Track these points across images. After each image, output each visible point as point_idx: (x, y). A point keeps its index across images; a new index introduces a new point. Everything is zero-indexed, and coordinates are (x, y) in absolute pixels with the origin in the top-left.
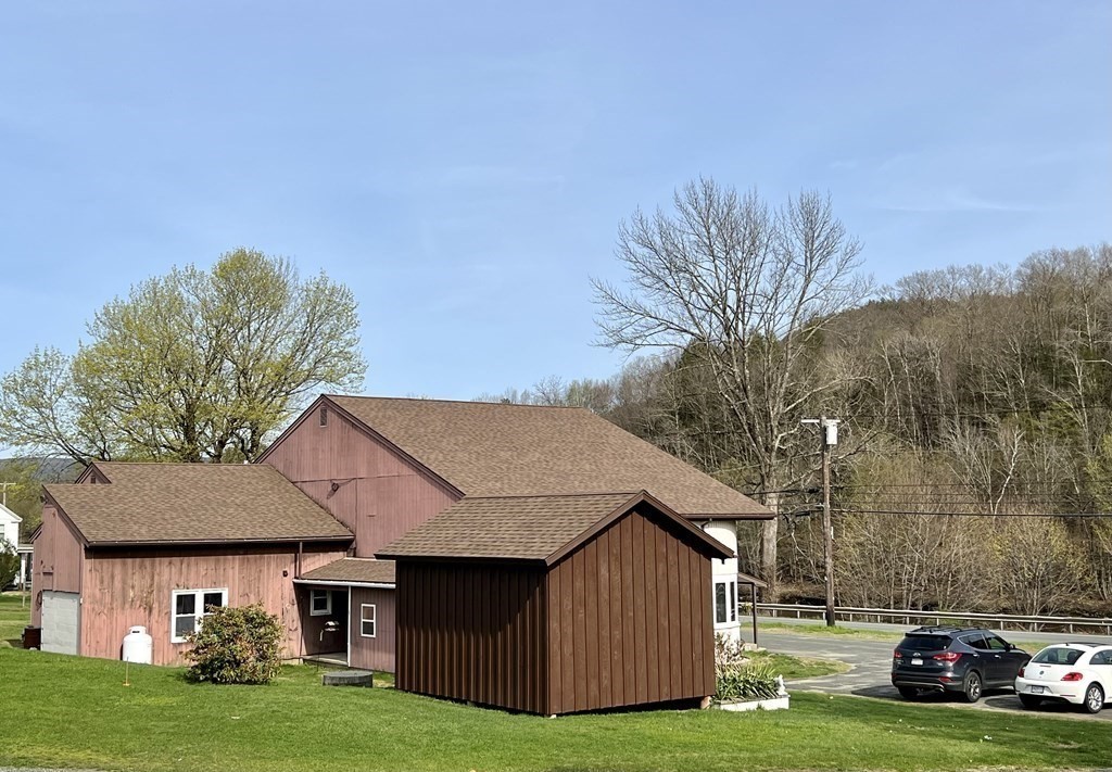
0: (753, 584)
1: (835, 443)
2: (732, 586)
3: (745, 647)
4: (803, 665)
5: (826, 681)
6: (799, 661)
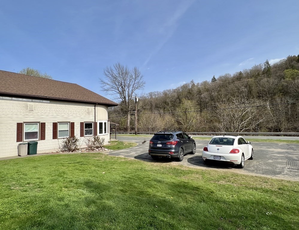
0: (115, 125)
1: (138, 101)
2: (105, 123)
3: (112, 140)
4: (124, 144)
5: (128, 150)
6: (124, 143)
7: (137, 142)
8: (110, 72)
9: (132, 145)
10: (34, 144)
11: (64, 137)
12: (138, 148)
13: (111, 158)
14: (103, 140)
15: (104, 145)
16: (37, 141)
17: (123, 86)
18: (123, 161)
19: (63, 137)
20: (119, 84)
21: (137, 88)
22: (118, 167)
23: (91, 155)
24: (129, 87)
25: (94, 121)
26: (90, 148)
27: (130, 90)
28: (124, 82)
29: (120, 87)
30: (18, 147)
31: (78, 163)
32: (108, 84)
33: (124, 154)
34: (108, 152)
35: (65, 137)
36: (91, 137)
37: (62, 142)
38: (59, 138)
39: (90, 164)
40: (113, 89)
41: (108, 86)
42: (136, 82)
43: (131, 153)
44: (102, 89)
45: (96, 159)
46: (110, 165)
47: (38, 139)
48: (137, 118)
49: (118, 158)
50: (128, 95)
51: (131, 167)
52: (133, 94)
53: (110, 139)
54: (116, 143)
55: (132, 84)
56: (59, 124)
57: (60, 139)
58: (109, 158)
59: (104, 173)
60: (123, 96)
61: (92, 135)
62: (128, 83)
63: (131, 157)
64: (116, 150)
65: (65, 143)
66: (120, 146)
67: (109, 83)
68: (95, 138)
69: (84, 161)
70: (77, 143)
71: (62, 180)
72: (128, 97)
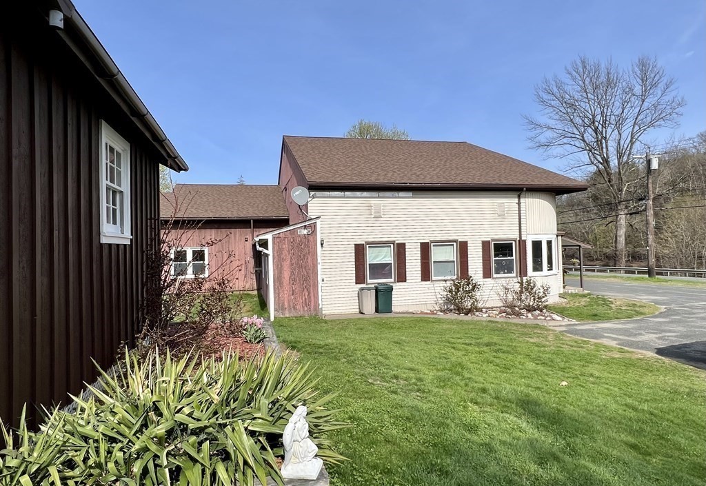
0: (580, 246)
1: (657, 168)
2: (549, 243)
3: (572, 290)
4: (613, 306)
5: (628, 326)
6: (612, 303)
7: (657, 302)
8: (555, 89)
9: (642, 310)
10: (386, 290)
11: (446, 278)
12: (665, 322)
13: (575, 344)
14: (546, 290)
15: (547, 303)
16: (391, 284)
17: (600, 127)
18: (617, 356)
19: (443, 278)
20: (586, 120)
21: (651, 124)
22: (606, 375)
23: (515, 328)
24: (618, 125)
25: (517, 236)
26: (511, 309)
27: (624, 135)
28: (602, 113)
29: (590, 130)
30: (358, 294)
31: (487, 345)
32: (549, 128)
33: (616, 336)
34: (563, 324)
35: (449, 278)
36: (511, 281)
37: (443, 288)
38: (434, 278)
39: (520, 354)
40: (565, 140)
41: (549, 134)
42: (646, 104)
43: (641, 334)
44: (531, 144)
45: (531, 340)
46: (575, 362)
47: (392, 280)
48: (653, 223)
49: (595, 344)
50: (618, 152)
51: (649, 379)
52: (637, 145)
53: (564, 287)
54: (584, 301)
55: (631, 113)
56: (434, 245)
57: (438, 282)
58: (569, 343)
59: (564, 383)
60: (598, 157)
61: (514, 275)
62: (618, 112)
63: (642, 348)
64: (586, 322)
65: (450, 292)
66: (601, 310)
67: (551, 123)
68: (521, 284)
69: (500, 342)
70: (477, 294)
71: (462, 383)
72: (619, 159)
